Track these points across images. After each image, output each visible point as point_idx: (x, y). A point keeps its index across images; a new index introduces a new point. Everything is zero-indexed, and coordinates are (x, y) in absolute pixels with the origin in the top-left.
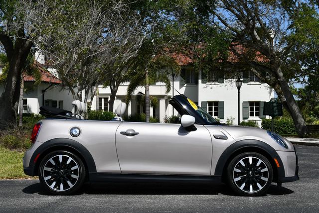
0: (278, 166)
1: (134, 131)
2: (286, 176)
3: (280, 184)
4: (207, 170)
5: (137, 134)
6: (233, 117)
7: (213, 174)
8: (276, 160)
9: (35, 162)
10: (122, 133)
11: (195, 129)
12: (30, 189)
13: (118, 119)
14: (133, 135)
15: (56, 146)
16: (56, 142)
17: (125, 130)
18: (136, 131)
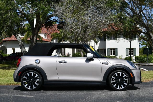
0: (132, 77)
1: (65, 61)
2: (136, 81)
3: (133, 85)
4: (99, 79)
5: (66, 62)
6: (122, 55)
7: (102, 80)
8: (131, 74)
9: (19, 76)
10: (59, 62)
11: (93, 60)
12: (17, 89)
13: (58, 56)
14: (64, 63)
15: (29, 69)
16: (28, 67)
17: (60, 61)
18: (66, 61)
